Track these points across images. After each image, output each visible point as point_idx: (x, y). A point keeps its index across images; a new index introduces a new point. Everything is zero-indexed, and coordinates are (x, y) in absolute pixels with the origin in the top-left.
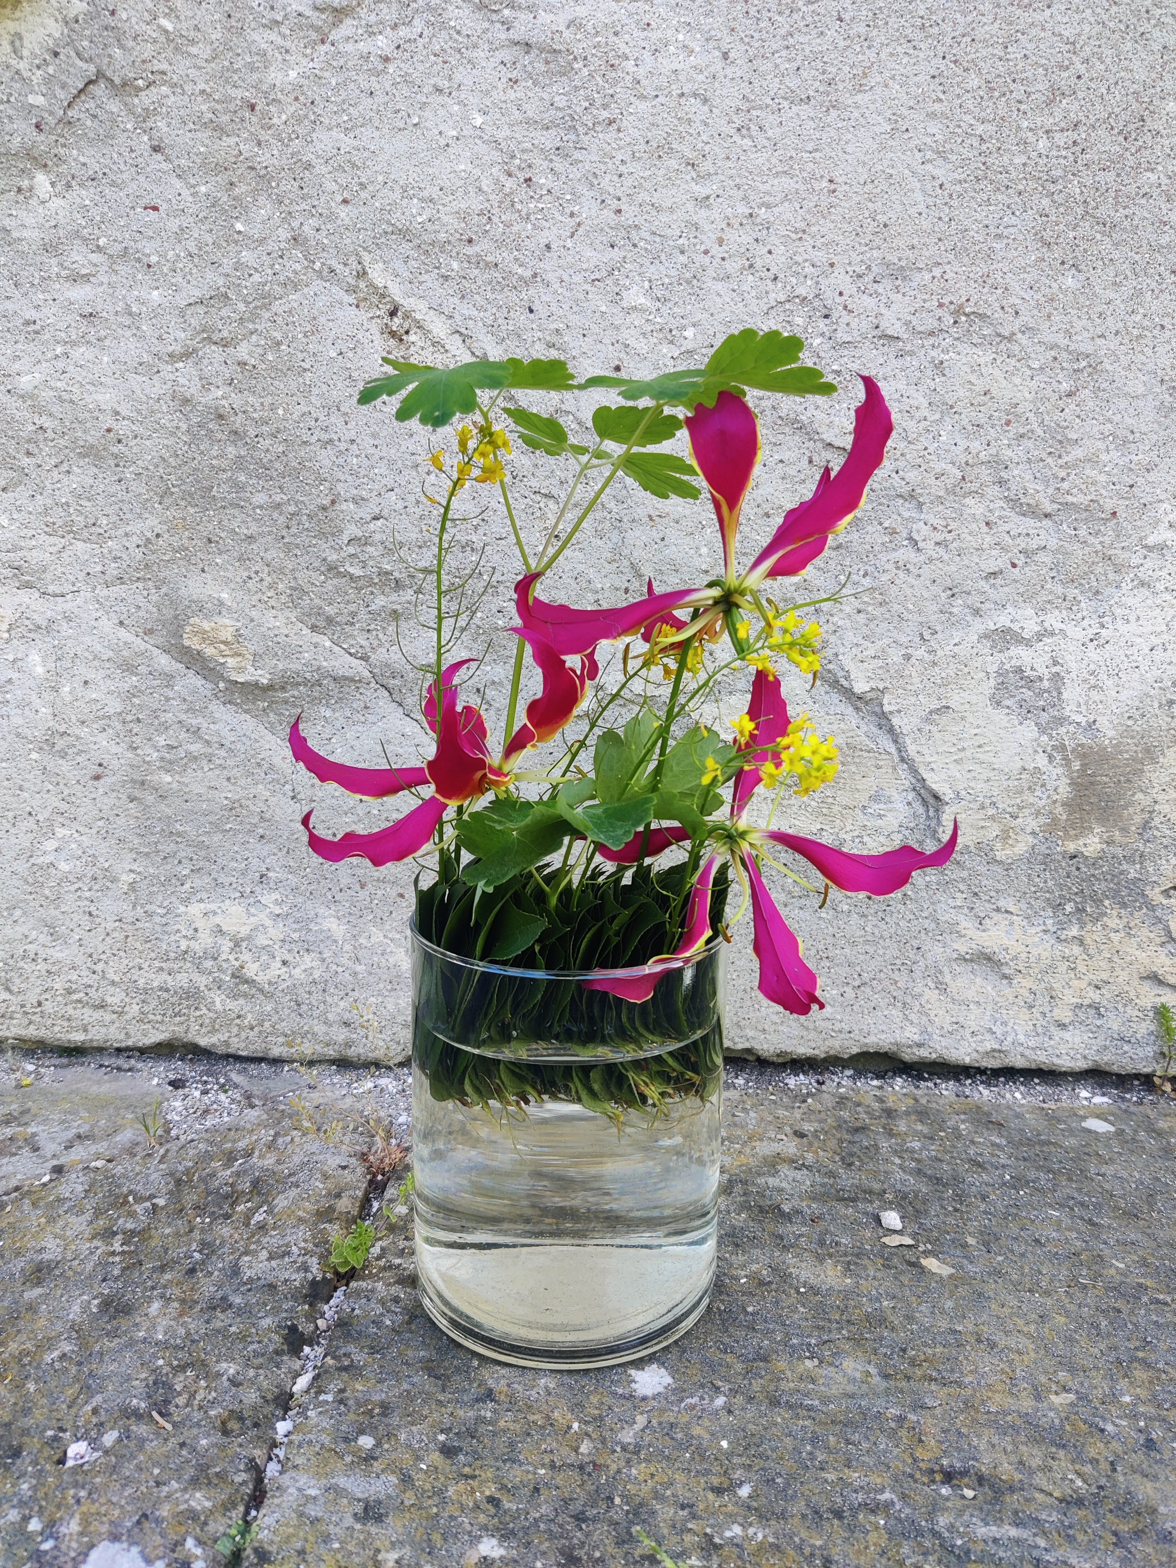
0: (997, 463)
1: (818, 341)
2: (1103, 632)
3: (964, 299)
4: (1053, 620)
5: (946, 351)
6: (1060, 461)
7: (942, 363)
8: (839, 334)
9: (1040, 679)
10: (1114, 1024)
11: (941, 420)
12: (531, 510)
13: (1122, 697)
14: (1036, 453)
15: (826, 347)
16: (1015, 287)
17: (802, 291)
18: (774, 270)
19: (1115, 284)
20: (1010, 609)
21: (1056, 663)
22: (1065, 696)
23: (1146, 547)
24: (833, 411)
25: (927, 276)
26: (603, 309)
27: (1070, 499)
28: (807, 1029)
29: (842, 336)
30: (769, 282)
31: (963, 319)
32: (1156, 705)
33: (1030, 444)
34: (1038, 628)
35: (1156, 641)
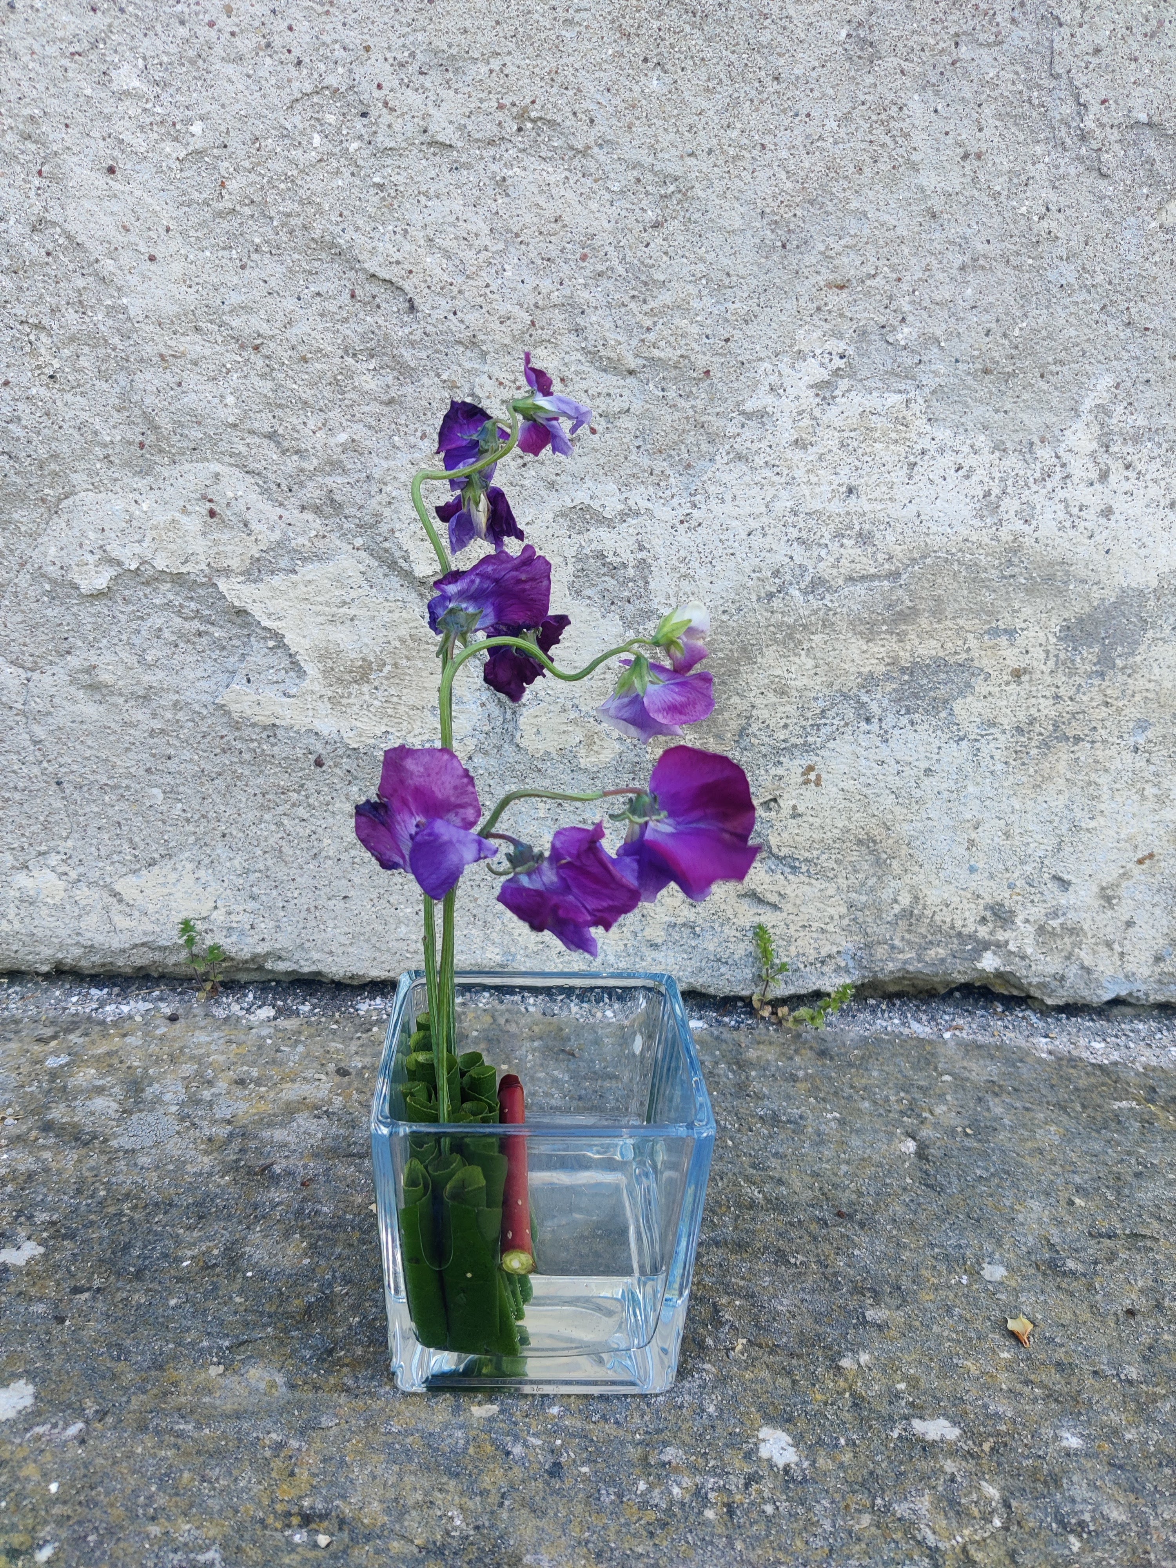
0: (571, 306)
1: (355, 145)
2: (695, 512)
3: (528, 100)
4: (638, 497)
5: (509, 165)
6: (645, 308)
7: (504, 179)
8: (380, 138)
9: (625, 566)
10: (711, 945)
11: (503, 252)
12: (18, 344)
13: (716, 588)
14: (617, 296)
15: (365, 153)
16: (590, 88)
17: (332, 80)
18: (296, 52)
19: (707, 90)
20: (589, 483)
21: (641, 548)
22: (652, 586)
23: (743, 413)
24: (377, 235)
25: (484, 69)
26: (88, 92)
27: (656, 353)
28: (379, 950)
29: (383, 140)
30: (292, 69)
31: (529, 125)
32: (754, 598)
33: (610, 285)
34: (621, 507)
35: (753, 524)
